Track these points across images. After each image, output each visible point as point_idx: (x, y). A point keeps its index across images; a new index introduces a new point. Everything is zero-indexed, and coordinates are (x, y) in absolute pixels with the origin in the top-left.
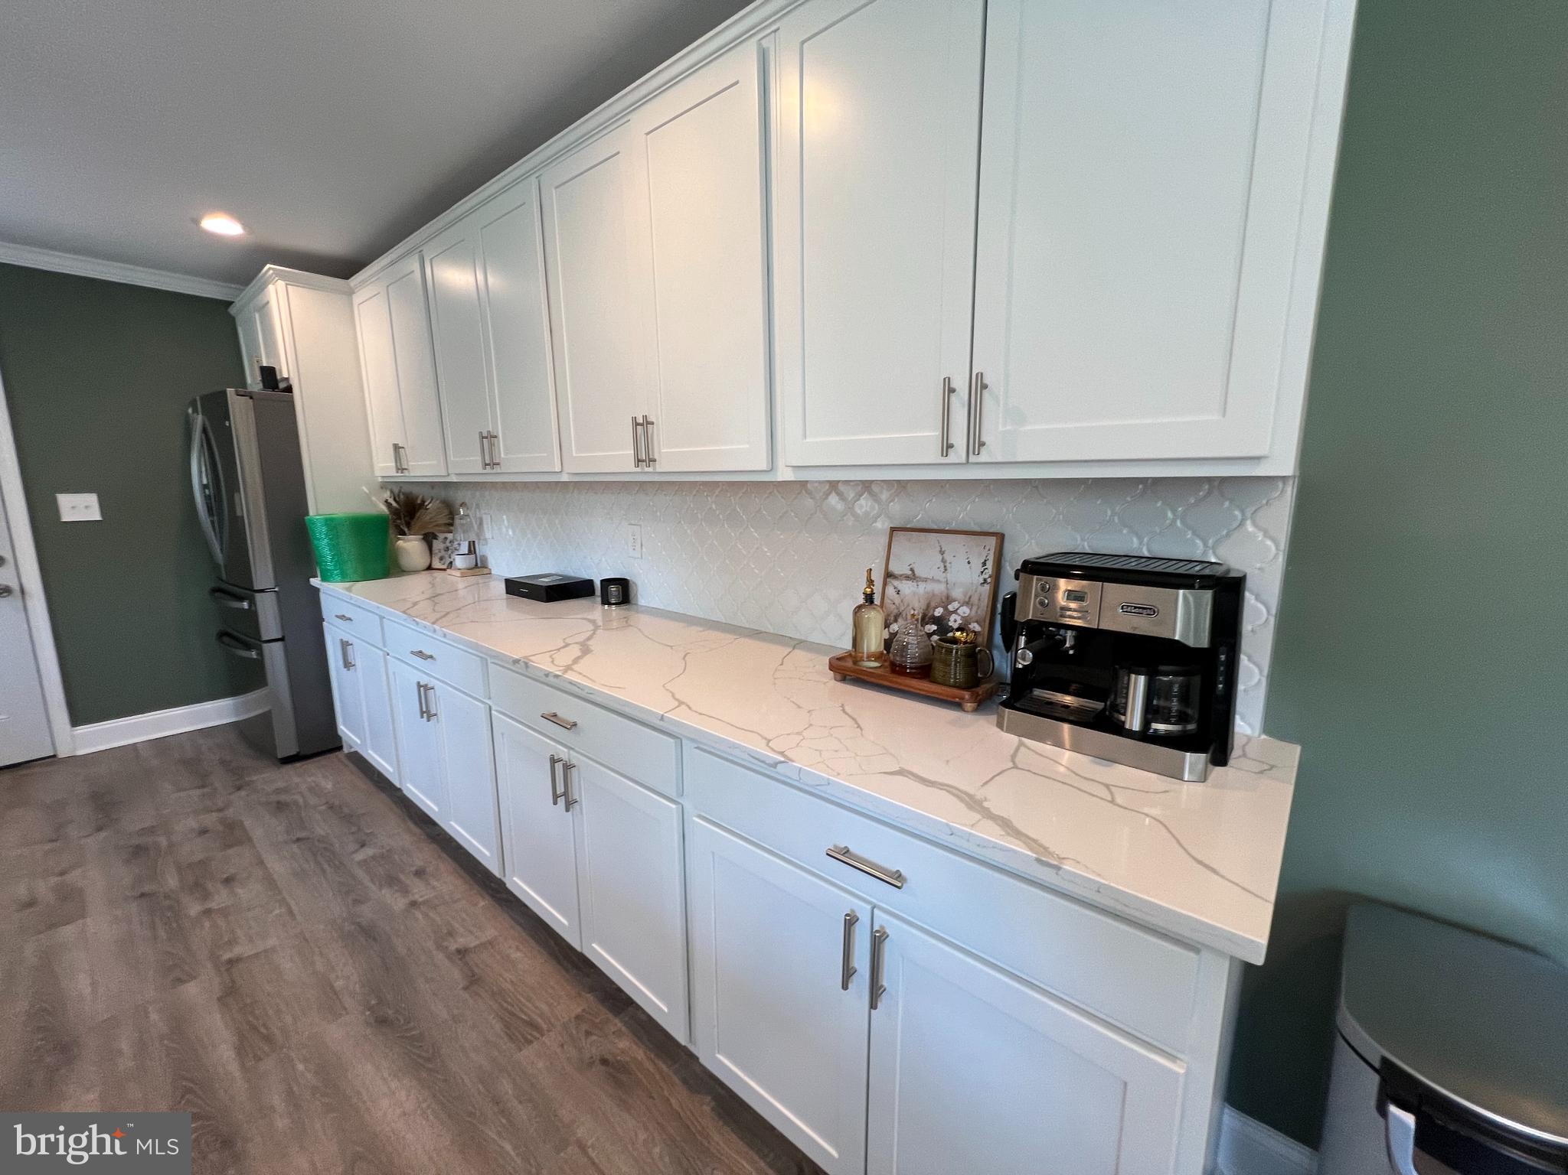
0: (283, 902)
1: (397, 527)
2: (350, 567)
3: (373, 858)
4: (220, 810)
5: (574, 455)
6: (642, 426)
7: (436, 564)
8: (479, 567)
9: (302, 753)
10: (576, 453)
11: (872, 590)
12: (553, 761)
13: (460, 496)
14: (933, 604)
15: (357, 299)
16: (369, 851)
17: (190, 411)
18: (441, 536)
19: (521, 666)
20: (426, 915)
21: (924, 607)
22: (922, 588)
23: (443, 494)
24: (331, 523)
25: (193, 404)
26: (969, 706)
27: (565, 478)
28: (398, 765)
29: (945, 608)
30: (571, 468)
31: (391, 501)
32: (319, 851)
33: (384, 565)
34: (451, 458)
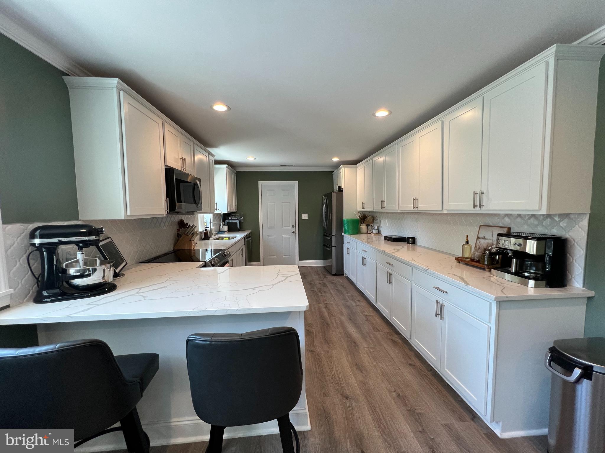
0: (333, 298)
1: (361, 222)
2: (350, 231)
3: (350, 296)
4: (322, 281)
5: (401, 206)
6: (415, 200)
7: (369, 232)
8: (379, 233)
9: (336, 274)
10: (402, 205)
11: (468, 240)
12: (388, 273)
13: (376, 215)
14: (488, 246)
15: (358, 169)
16: (349, 295)
17: (324, 196)
18: (371, 225)
19: (383, 252)
20: (359, 308)
21: (486, 246)
22: (486, 241)
23: (372, 214)
24: (348, 221)
25: (325, 195)
26: (487, 269)
27: (399, 211)
28: (356, 278)
29: (492, 247)
30: (400, 209)
31: (360, 216)
32: (340, 292)
33: (357, 231)
34: (375, 206)
